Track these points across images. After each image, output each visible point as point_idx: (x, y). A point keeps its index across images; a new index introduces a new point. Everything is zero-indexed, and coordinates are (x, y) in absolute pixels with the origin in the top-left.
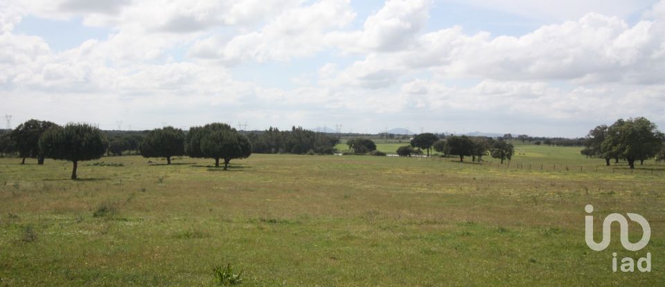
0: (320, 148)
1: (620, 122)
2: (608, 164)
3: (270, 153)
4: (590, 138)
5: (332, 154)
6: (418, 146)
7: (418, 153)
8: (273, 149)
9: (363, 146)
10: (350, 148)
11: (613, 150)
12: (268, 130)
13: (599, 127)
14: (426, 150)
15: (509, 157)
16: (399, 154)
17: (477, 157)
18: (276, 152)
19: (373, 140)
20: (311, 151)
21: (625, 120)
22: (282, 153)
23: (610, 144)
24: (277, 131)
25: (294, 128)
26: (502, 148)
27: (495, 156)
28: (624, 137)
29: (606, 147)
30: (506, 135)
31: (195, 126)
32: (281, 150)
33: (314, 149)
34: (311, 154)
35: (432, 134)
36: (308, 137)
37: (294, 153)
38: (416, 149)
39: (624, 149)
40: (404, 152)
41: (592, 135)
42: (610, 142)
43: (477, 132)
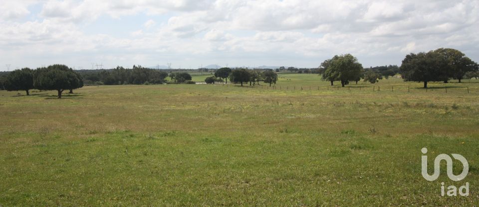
0: (152, 80)
1: (336, 57)
2: (332, 85)
3: (118, 84)
4: (321, 68)
5: (162, 84)
6: (219, 76)
7: (220, 81)
8: (120, 82)
9: (182, 77)
10: (172, 79)
11: (332, 76)
12: (116, 68)
13: (326, 61)
14: (225, 79)
15: (275, 82)
16: (207, 82)
17: (252, 83)
18: (122, 84)
19: (189, 73)
20: (147, 82)
21: (339, 56)
22: (126, 84)
23: (330, 72)
24: (122, 68)
25: (134, 66)
26: (270, 76)
27: (266, 82)
28: (338, 67)
29: (328, 74)
30: (281, 67)
31: (41, 67)
32: (125, 82)
33: (148, 81)
34: (147, 84)
35: (229, 68)
36: (145, 72)
37: (135, 84)
38: (218, 78)
39: (338, 75)
40: (210, 81)
41: (322, 66)
42: (330, 70)
43: (264, 66)
